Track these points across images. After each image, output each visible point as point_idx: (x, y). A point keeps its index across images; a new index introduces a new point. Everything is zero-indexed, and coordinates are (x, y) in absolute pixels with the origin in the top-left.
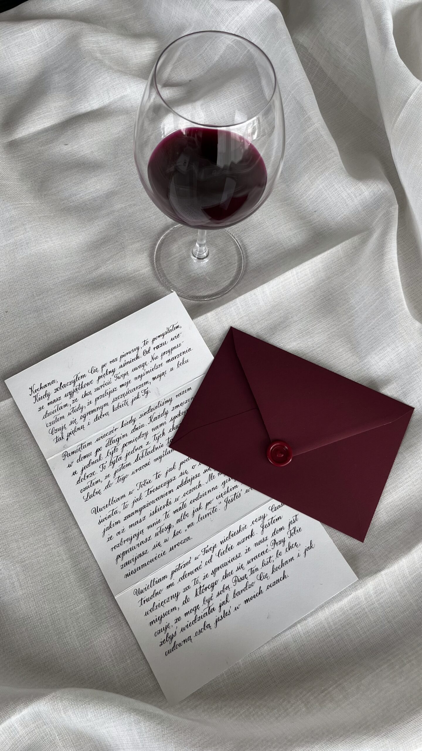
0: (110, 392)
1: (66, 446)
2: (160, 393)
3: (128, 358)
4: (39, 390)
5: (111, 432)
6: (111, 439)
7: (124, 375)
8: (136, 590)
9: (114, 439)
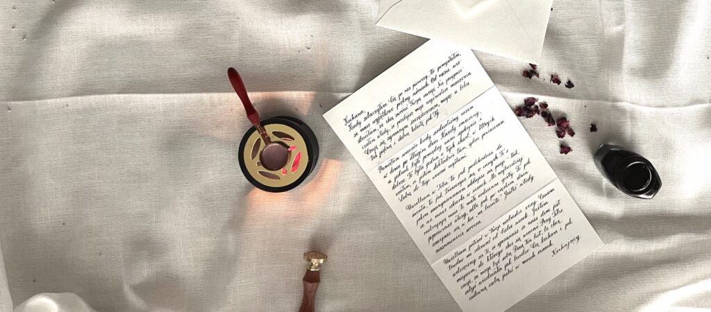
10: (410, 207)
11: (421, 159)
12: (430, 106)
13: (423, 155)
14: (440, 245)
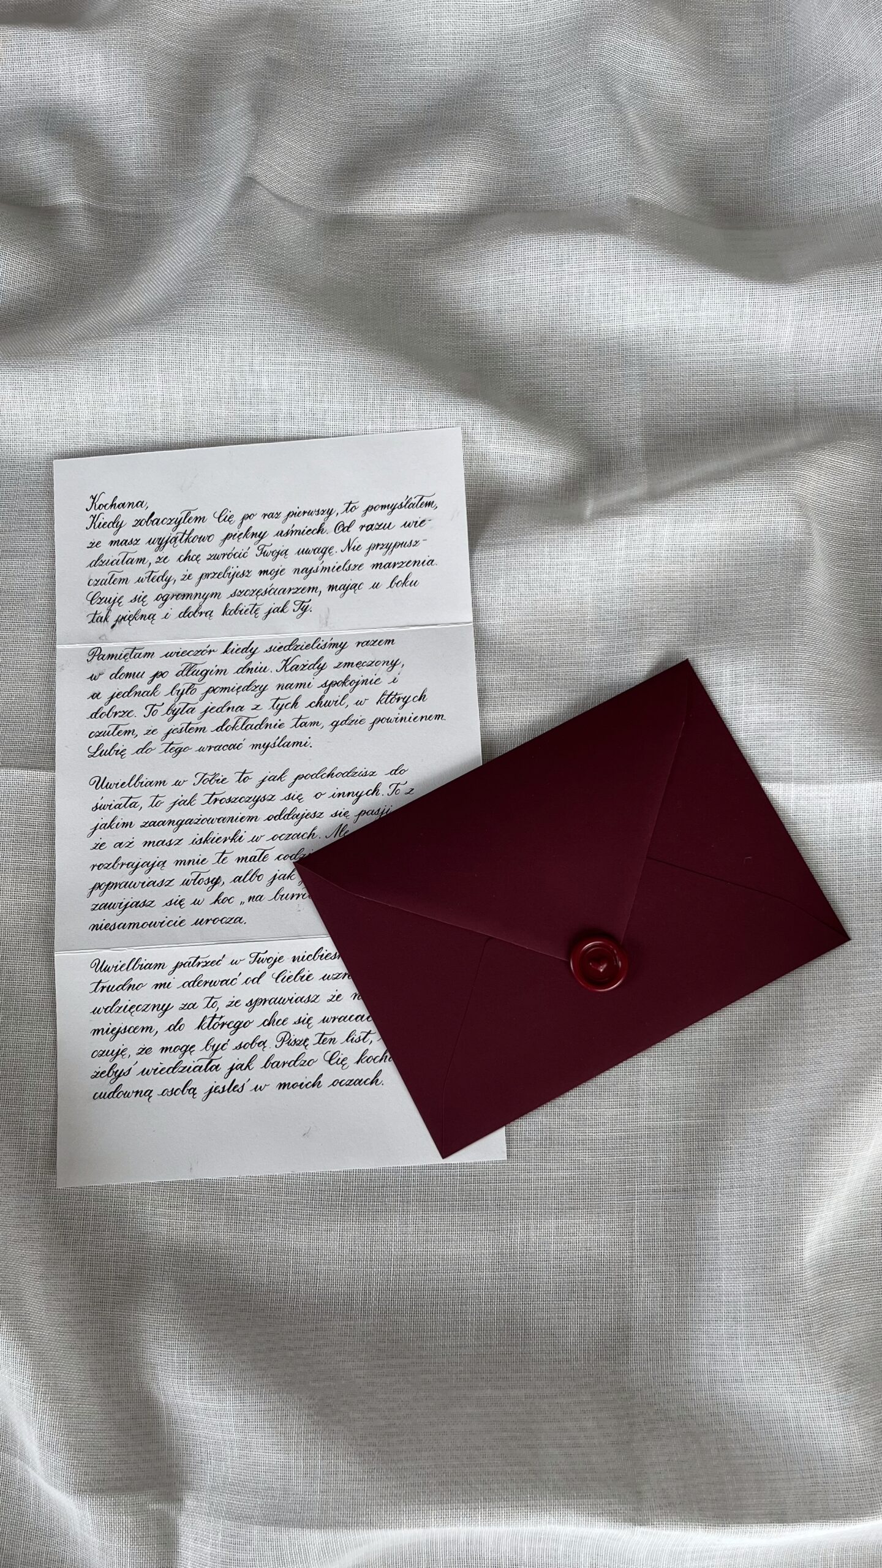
0: (236, 575)
1: (104, 638)
2: (328, 623)
3: (301, 523)
4: (107, 507)
5: (199, 652)
6: (193, 665)
7: (278, 553)
8: (97, 961)
9: (198, 667)
10: (100, 783)
11: (201, 689)
12: (299, 581)
13: (211, 681)
14: (110, 916)
